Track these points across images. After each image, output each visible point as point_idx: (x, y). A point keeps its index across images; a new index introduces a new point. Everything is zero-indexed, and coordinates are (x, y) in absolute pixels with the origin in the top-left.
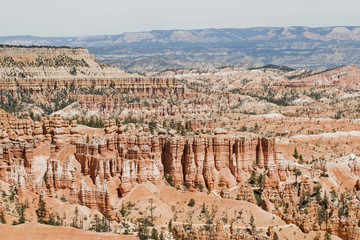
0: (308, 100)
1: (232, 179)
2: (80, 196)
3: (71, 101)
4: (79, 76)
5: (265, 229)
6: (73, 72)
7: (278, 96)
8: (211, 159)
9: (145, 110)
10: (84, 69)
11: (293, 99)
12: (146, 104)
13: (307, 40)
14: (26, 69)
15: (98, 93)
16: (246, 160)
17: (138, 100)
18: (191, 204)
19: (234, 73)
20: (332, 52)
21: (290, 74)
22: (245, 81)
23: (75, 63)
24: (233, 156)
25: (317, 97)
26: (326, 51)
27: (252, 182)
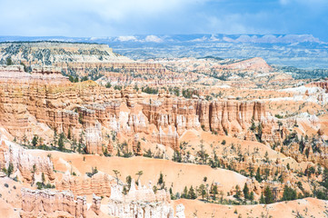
0: (237, 77)
1: (239, 127)
2: (159, 138)
3: (100, 76)
4: (104, 60)
5: (275, 160)
6: (101, 59)
7: (219, 75)
8: (226, 114)
9: (145, 81)
10: (107, 57)
11: (228, 76)
12: (146, 79)
13: (225, 42)
14: (72, 56)
15: (116, 71)
16: (247, 115)
17: (140, 75)
18: (224, 143)
19: (188, 60)
20: (241, 49)
21: (221, 61)
22: (195, 66)
23: (101, 53)
24: (240, 113)
25: (242, 75)
26: (237, 49)
27: (252, 129)
